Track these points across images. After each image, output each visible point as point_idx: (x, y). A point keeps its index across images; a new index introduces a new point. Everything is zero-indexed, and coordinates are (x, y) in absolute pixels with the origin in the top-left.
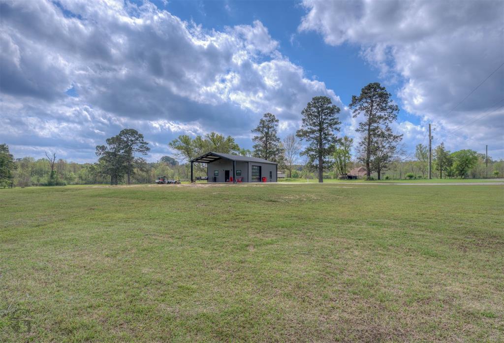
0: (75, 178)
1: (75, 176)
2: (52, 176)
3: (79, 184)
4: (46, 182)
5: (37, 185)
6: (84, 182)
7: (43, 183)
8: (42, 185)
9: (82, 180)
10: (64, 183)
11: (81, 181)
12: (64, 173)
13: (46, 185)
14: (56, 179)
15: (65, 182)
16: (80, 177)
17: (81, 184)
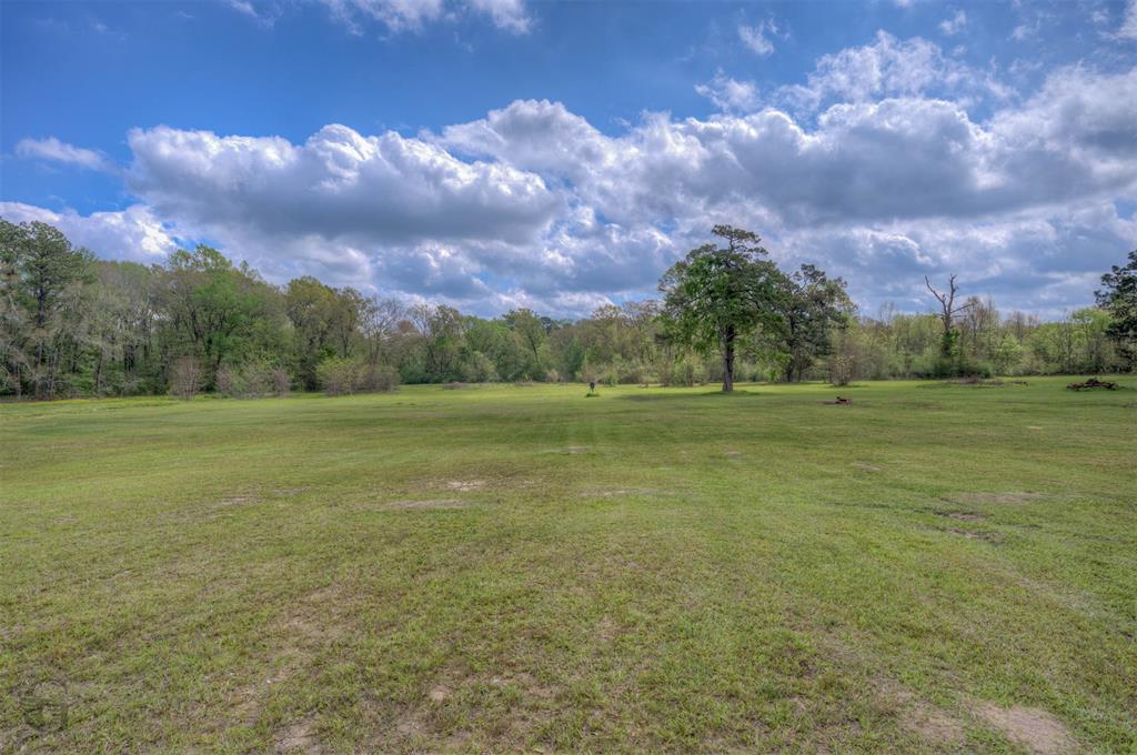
0: (1021, 354)
1: (1019, 348)
2: (946, 348)
3: (1038, 374)
4: (929, 366)
5: (903, 376)
6: (1055, 366)
7: (920, 370)
8: (919, 376)
9: (1047, 360)
10: (986, 370)
11: (1042, 363)
12: (985, 340)
13: (928, 376)
14: (956, 359)
15: (989, 366)
16: (1040, 352)
17: (1046, 374)
